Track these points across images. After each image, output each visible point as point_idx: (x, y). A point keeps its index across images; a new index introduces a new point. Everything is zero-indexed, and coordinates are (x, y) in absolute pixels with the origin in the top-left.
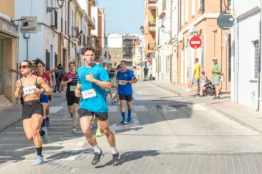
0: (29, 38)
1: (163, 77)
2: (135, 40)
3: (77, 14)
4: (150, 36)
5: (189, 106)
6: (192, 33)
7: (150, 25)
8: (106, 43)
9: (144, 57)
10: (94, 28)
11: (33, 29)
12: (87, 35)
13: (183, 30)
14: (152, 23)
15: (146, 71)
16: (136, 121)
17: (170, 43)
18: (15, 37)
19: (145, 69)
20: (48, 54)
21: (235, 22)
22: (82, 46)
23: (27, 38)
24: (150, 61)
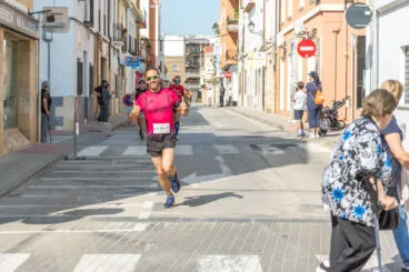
0: (51, 40)
1: (250, 102)
2: (204, 45)
3: (121, 4)
4: (229, 38)
5: (301, 145)
6: (300, 34)
7: (229, 22)
8: (161, 49)
9: (219, 71)
10: (145, 27)
12: (134, 36)
13: (284, 30)
14: (232, 18)
16: (225, 169)
17: (263, 49)
18: (34, 39)
20: (80, 65)
21: (374, 18)
22: (128, 54)
23: (48, 41)
24: (229, 78)
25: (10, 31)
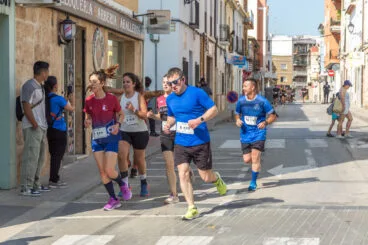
0: (158, 41)
2: (311, 45)
3: (228, 5)
4: (334, 40)
7: (333, 23)
8: (269, 49)
9: (323, 69)
10: (252, 27)
11: (165, 29)
12: (241, 37)
14: (335, 20)
15: (327, 90)
16: (311, 161)
17: (362, 49)
18: (138, 40)
19: (324, 87)
20: (185, 64)
22: (235, 54)
23: (156, 42)
24: (333, 76)
25: (113, 33)
